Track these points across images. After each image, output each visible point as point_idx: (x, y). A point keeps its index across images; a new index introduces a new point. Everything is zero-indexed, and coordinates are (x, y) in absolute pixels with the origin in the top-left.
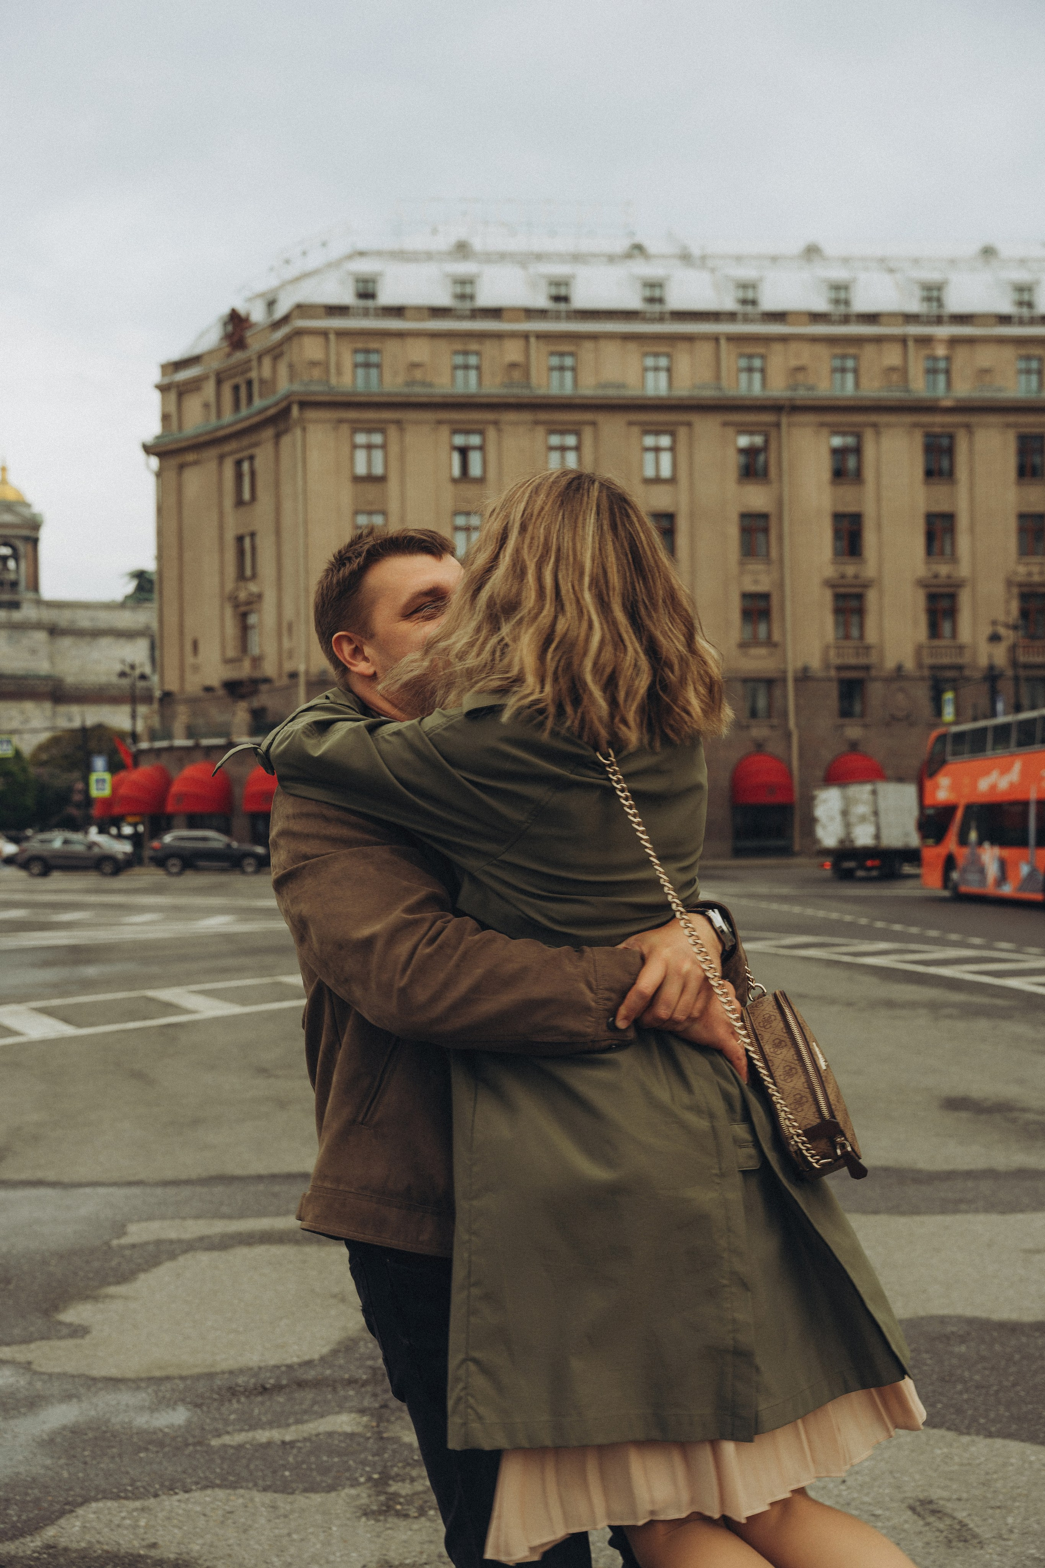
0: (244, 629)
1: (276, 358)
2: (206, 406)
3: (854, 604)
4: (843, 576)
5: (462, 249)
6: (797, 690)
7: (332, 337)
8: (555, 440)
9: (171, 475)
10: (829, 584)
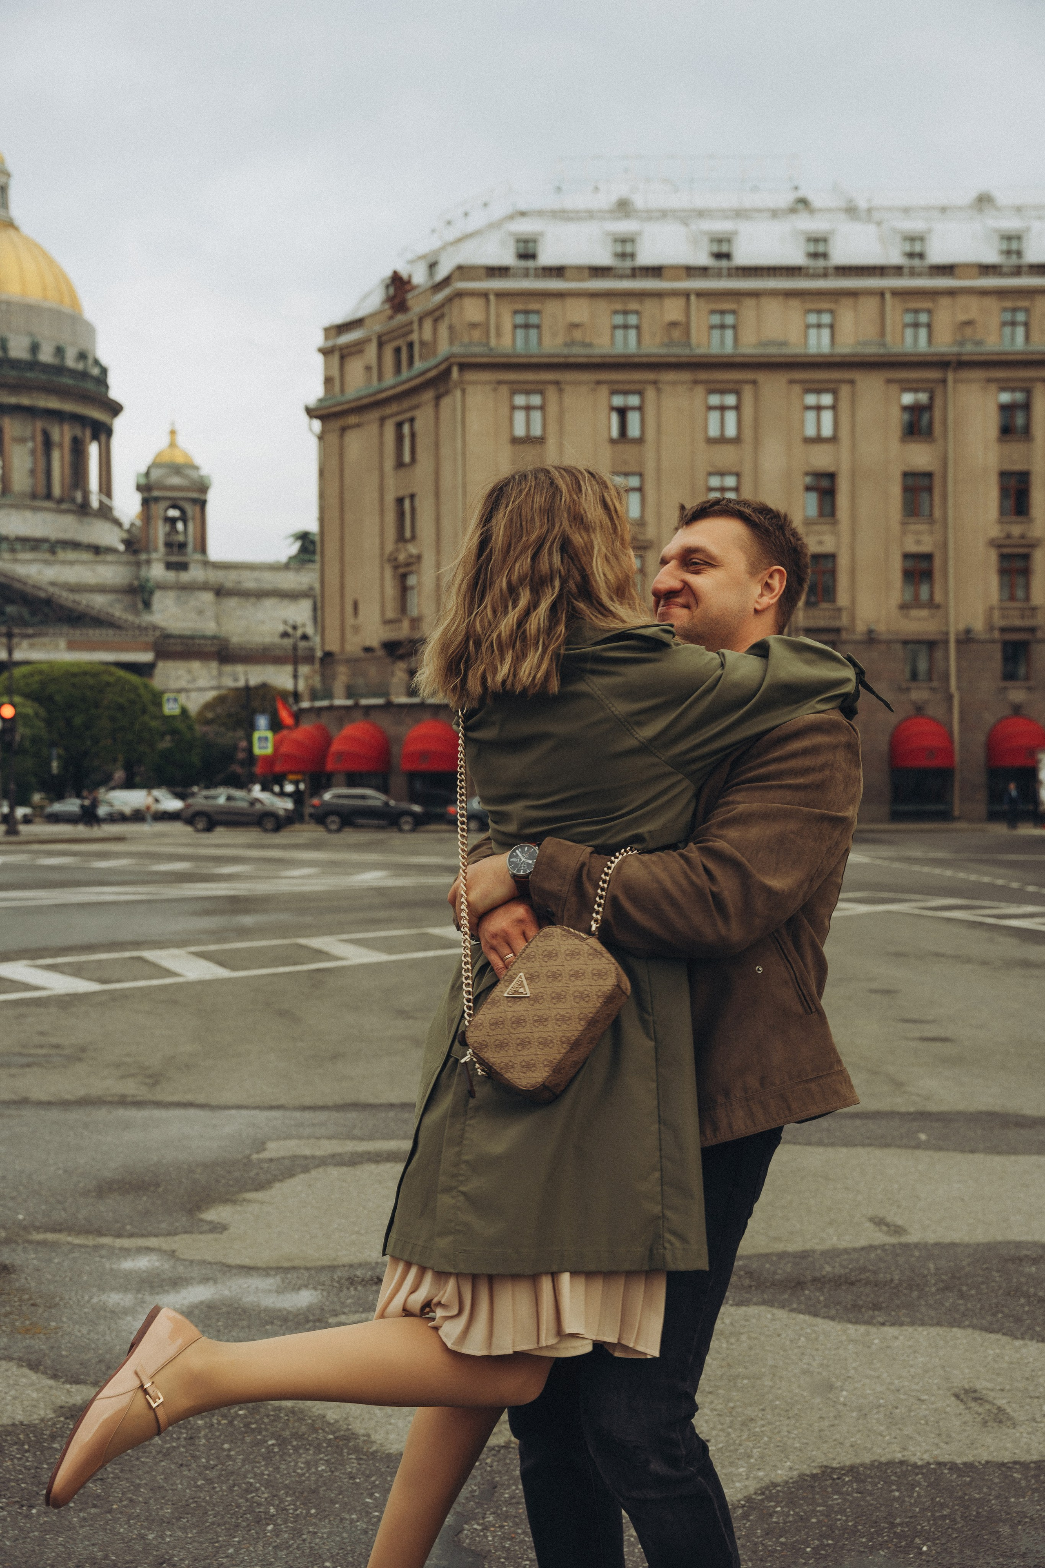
0: (404, 590)
1: (436, 321)
2: (368, 368)
3: (1020, 564)
4: (1009, 536)
5: (623, 207)
6: (958, 651)
7: (492, 298)
8: (714, 400)
9: (333, 438)
10: (994, 544)
